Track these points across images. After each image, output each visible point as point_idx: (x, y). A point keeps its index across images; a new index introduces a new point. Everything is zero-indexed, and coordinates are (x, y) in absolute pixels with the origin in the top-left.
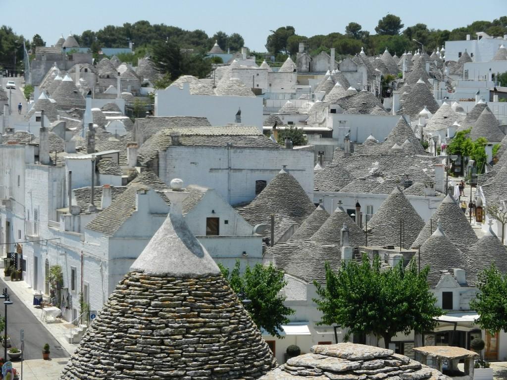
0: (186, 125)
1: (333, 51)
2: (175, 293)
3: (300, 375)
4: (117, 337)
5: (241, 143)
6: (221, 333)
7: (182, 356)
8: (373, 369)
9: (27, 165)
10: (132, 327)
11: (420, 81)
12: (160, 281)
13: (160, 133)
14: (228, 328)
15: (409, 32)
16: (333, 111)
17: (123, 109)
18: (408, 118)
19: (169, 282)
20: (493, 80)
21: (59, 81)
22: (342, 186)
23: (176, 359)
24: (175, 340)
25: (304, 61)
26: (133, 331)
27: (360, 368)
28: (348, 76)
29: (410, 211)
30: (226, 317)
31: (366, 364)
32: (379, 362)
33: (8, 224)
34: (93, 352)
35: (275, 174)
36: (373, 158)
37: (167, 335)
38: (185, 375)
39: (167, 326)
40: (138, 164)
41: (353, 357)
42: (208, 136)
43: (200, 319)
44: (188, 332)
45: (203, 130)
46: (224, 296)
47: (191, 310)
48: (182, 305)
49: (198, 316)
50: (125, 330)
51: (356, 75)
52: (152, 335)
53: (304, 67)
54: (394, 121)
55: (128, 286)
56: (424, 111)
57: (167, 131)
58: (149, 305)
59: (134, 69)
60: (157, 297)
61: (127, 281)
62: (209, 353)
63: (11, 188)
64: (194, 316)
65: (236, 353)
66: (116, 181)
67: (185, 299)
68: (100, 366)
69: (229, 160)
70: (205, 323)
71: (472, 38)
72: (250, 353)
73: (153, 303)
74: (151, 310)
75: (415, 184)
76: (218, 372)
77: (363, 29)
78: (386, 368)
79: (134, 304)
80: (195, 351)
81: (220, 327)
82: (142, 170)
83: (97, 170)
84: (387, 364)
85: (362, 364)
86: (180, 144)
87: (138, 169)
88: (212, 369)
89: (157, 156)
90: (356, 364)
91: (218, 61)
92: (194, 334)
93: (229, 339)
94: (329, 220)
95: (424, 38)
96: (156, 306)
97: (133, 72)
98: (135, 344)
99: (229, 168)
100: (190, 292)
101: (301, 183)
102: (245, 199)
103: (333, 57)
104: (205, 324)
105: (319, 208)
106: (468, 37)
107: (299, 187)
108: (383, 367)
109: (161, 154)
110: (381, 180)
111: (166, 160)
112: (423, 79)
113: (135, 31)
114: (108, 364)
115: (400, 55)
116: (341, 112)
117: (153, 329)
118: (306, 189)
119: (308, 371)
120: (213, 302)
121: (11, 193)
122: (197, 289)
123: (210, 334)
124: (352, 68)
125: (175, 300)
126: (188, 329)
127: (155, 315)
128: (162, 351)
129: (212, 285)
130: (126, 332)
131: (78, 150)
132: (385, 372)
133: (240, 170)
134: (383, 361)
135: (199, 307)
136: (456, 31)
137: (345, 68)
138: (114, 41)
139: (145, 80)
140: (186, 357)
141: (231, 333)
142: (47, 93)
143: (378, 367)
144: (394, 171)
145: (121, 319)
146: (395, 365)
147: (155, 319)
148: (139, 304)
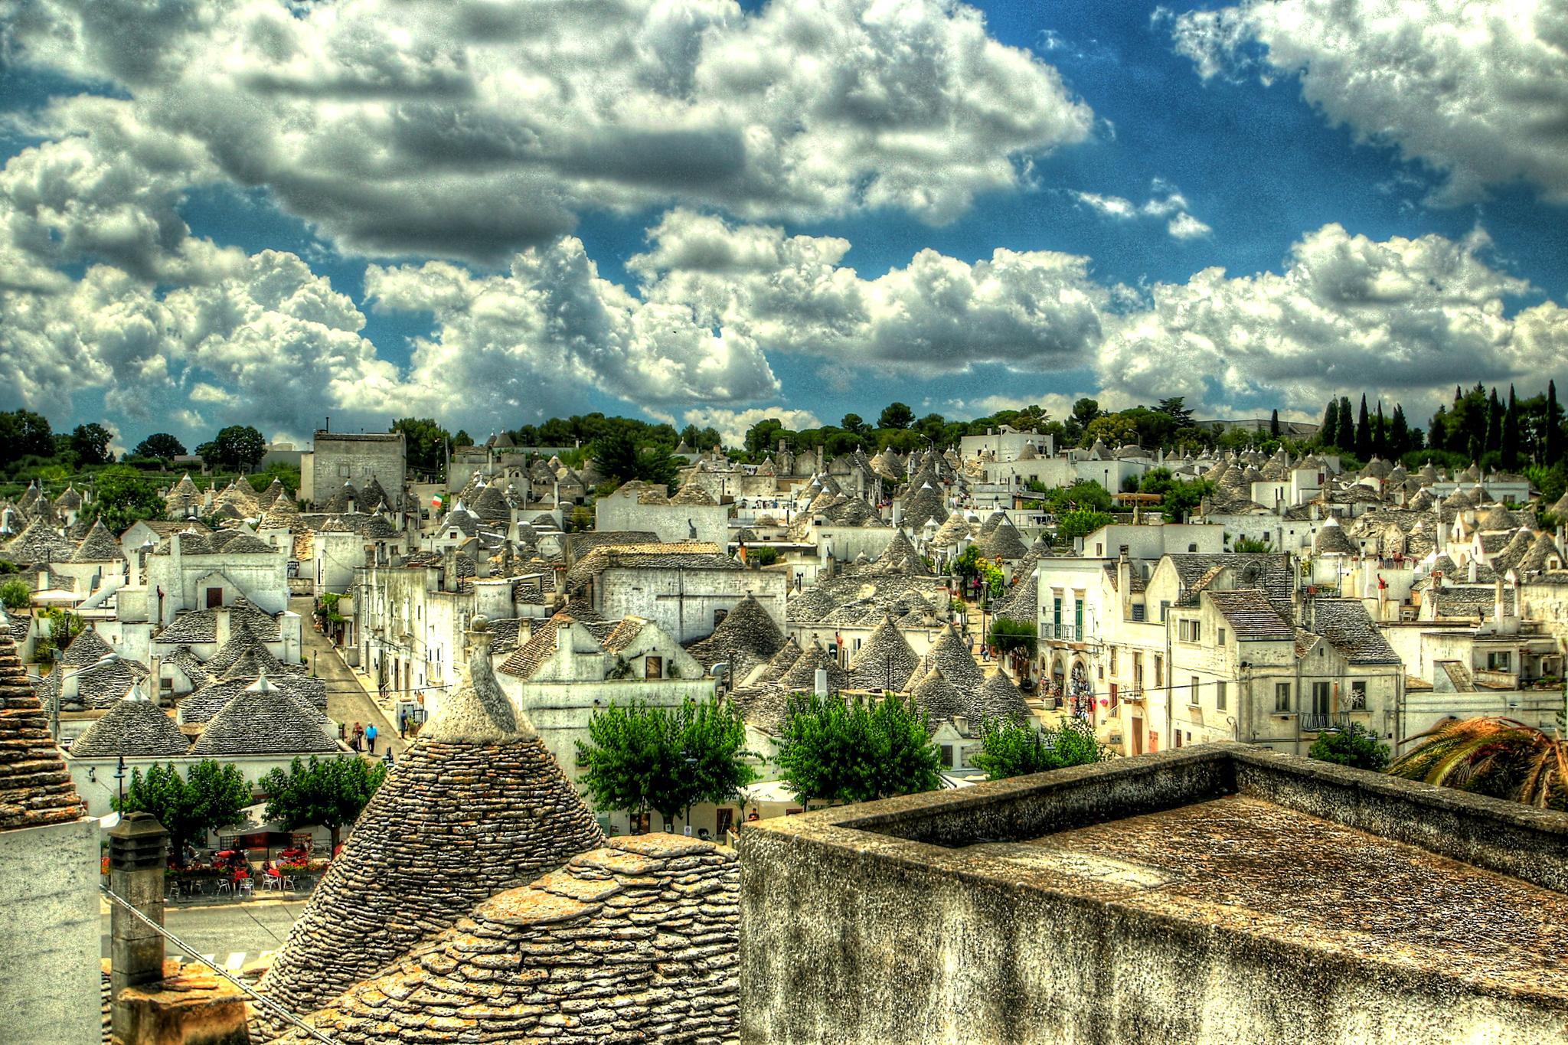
0: (629, 542)
1: (820, 450)
2: (470, 766)
3: (584, 878)
4: (393, 824)
5: (695, 563)
6: (531, 816)
7: (476, 848)
8: (683, 869)
9: (429, 592)
10: (413, 811)
11: (926, 485)
12: (451, 749)
13: (594, 552)
14: (540, 811)
15: (920, 425)
16: (818, 523)
17: (559, 522)
18: (909, 532)
19: (463, 750)
20: (1018, 483)
21: (481, 489)
22: (823, 616)
23: (466, 852)
24: (467, 827)
25: (785, 462)
26: (413, 816)
27: (665, 869)
28: (840, 480)
29: (902, 648)
30: (540, 796)
31: (673, 863)
32: (691, 860)
33: (407, 666)
34: (363, 843)
35: (738, 602)
36: (864, 579)
37: (457, 820)
38: (479, 873)
39: (458, 809)
40: (567, 591)
41: (656, 853)
42: (655, 555)
43: (504, 800)
44: (485, 817)
45: (647, 548)
46: (540, 768)
47: (492, 788)
48: (479, 781)
49: (501, 795)
50: (405, 814)
51: (850, 479)
52: (437, 820)
53: (785, 470)
54: (891, 534)
55: (413, 756)
56: (931, 522)
57: (604, 549)
58: (436, 781)
59: (578, 473)
60: (446, 771)
61: (412, 750)
62: (513, 845)
63: (410, 621)
64: (494, 796)
65: (550, 844)
66: (538, 611)
67: (484, 774)
68: (370, 862)
69: (681, 584)
70: (509, 804)
71: (994, 433)
72: (572, 842)
73: (441, 779)
74: (438, 788)
75: (913, 611)
76: (523, 869)
77: (865, 422)
78: (703, 868)
79: (417, 780)
80: (494, 841)
81: (529, 809)
82: (571, 598)
83: (513, 599)
84: (703, 862)
85: (667, 862)
86: (619, 566)
87: (566, 597)
88: (515, 864)
89: (591, 581)
90: (660, 863)
91: (684, 463)
92: (493, 819)
93: (542, 825)
94: (802, 658)
95: (938, 432)
96: (445, 783)
97: (575, 476)
98: (415, 833)
99: (681, 596)
100: (490, 764)
101: (770, 613)
102: (702, 633)
103: (820, 458)
104: (508, 807)
105: (790, 644)
106: (989, 431)
107: (767, 617)
108: (697, 866)
109: (596, 579)
110: (872, 608)
111: (601, 585)
112: (930, 483)
113: (585, 427)
114: (380, 860)
115: (906, 453)
116: (827, 525)
117: (439, 813)
118: (776, 620)
119: (594, 873)
120: (522, 776)
121: (411, 628)
122: (500, 760)
123: (516, 819)
124: (843, 470)
125: (469, 774)
126: (485, 812)
127: (443, 794)
128: (450, 842)
129: (522, 755)
130: (404, 817)
131: (493, 574)
132: (699, 873)
133: (695, 597)
134: (698, 859)
135: (504, 784)
136: (976, 423)
137: (835, 470)
138: (559, 439)
139: (591, 487)
140: (481, 849)
141: (545, 816)
142: (466, 505)
143: (690, 867)
144: (888, 596)
145: (400, 800)
146: (715, 862)
147: (442, 801)
148: (424, 780)
